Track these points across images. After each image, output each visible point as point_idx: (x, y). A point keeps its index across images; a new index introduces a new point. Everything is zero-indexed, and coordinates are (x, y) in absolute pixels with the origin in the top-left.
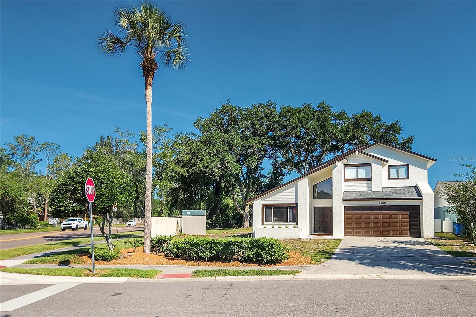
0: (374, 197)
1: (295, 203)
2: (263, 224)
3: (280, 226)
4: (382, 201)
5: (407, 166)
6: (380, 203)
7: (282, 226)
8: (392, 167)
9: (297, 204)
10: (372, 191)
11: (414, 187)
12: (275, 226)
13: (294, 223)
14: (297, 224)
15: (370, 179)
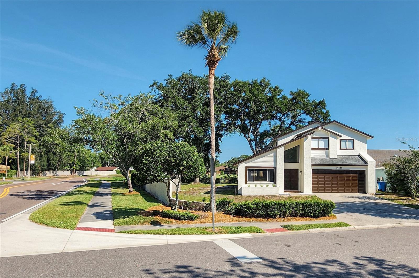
0: (334, 163)
1: (273, 166)
2: (246, 183)
4: (340, 166)
5: (353, 140)
6: (338, 168)
7: (263, 185)
8: (342, 140)
9: (275, 168)
10: (329, 158)
11: (358, 156)
12: (257, 185)
13: (272, 183)
14: (275, 183)
15: (328, 149)
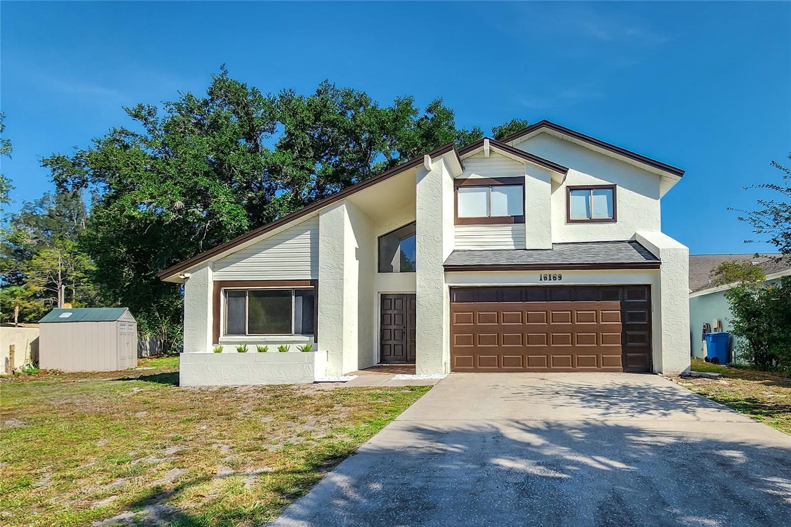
0: (531, 261)
1: (311, 279)
2: (216, 340)
3: (263, 346)
4: (552, 272)
5: (611, 191)
6: (545, 278)
7: (269, 346)
8: (574, 192)
9: (315, 282)
10: (525, 249)
11: (630, 242)
12: (248, 346)
13: (306, 338)
14: (316, 341)
15: (520, 220)
